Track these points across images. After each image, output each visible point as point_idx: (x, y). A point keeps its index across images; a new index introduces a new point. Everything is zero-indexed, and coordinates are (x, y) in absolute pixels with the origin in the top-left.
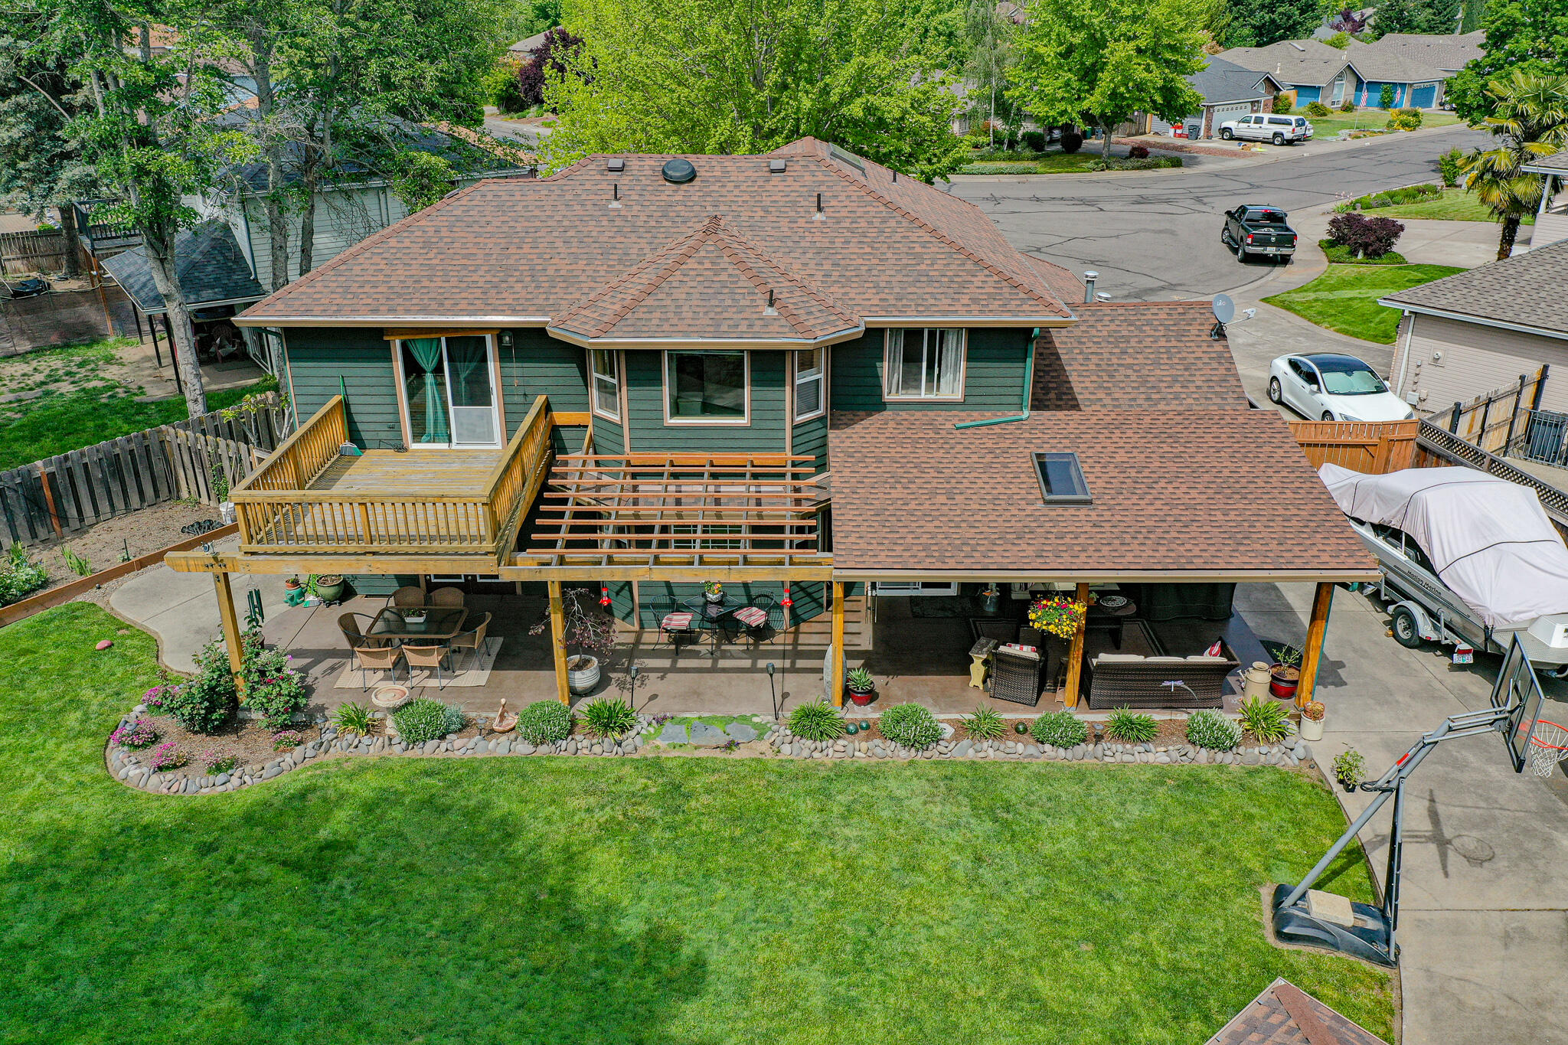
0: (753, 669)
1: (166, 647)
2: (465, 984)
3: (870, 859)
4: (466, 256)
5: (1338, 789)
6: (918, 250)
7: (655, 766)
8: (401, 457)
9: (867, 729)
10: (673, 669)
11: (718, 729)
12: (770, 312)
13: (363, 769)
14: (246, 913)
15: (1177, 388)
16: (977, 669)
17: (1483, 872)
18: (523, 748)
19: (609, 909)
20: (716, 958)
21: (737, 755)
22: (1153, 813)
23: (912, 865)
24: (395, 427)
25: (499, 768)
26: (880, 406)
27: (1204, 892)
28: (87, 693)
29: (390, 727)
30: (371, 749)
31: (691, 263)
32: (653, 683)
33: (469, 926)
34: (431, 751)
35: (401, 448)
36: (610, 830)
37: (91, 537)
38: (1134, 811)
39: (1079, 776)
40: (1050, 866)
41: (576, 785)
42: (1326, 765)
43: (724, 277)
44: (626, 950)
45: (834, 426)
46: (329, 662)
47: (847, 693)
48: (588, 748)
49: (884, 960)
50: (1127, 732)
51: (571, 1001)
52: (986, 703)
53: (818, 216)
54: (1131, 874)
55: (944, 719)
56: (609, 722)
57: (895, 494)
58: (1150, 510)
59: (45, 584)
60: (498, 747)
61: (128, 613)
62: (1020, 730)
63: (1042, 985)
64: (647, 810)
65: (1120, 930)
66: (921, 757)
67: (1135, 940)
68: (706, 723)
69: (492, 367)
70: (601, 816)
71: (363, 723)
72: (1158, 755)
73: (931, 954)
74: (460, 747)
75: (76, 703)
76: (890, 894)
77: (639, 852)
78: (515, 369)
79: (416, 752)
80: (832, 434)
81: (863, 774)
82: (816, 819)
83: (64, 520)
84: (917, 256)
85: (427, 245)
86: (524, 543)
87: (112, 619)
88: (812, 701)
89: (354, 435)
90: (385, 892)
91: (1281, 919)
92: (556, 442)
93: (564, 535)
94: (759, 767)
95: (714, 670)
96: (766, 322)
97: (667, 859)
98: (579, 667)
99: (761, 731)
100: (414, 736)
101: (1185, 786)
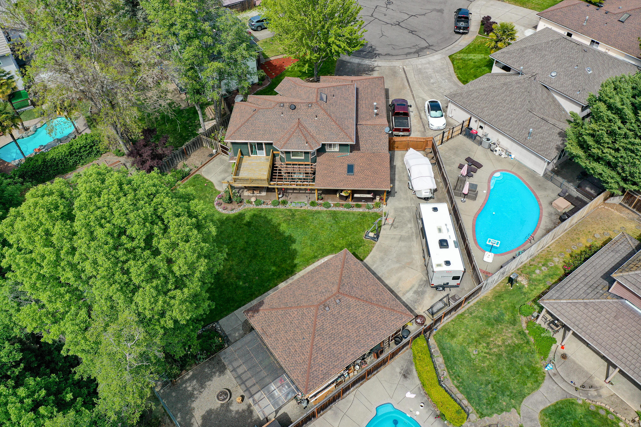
0: (305, 193)
1: (215, 185)
2: (269, 241)
3: (318, 226)
5: (383, 216)
6: (332, 127)
7: (290, 210)
8: (250, 158)
9: (321, 204)
10: (293, 193)
11: (299, 204)
12: (307, 145)
13: (251, 210)
14: (242, 231)
16: (338, 195)
18: (272, 207)
19: (284, 232)
20: (298, 239)
21: (302, 208)
22: (356, 220)
23: (323, 227)
24: (249, 153)
25: (270, 210)
26: (326, 152)
27: (358, 231)
28: (207, 195)
29: (253, 203)
30: (251, 206)
31: (295, 134)
32: (290, 196)
33: (269, 234)
34: (260, 207)
35: (249, 156)
36: (285, 221)
37: (192, 156)
38: (354, 219)
39: (349, 213)
40: (340, 228)
41: (280, 213)
42: (384, 211)
43: (300, 137)
44: (287, 237)
45: (318, 156)
46: (242, 190)
47: (318, 199)
48: (281, 207)
49: (317, 240)
50: (358, 206)
51: (282, 244)
52: (338, 200)
53: (316, 119)
54: (350, 229)
55: (332, 203)
56: (284, 203)
57: (325, 172)
58: (362, 176)
59: (191, 170)
60: (269, 207)
61: (207, 177)
62: (342, 205)
63: (335, 243)
64: (289, 218)
65: (346, 236)
66: (328, 210)
67: (347, 238)
68: (298, 203)
69: (264, 146)
70: (284, 219)
71: (249, 202)
72: (361, 210)
73: (323, 239)
74: (263, 207)
75: (207, 197)
76: (319, 231)
77: (289, 224)
78: (267, 146)
79: (257, 207)
80: (317, 158)
81: (319, 212)
82: (311, 220)
83: (187, 154)
86: (271, 181)
87: (204, 178)
88: (313, 200)
89: (242, 154)
90: (258, 229)
91: (366, 236)
92: (274, 156)
93: (277, 177)
94: (305, 211)
95: (299, 193)
96: (306, 147)
97: (292, 225)
98: (279, 194)
99: (306, 204)
100: (257, 205)
101: (363, 215)
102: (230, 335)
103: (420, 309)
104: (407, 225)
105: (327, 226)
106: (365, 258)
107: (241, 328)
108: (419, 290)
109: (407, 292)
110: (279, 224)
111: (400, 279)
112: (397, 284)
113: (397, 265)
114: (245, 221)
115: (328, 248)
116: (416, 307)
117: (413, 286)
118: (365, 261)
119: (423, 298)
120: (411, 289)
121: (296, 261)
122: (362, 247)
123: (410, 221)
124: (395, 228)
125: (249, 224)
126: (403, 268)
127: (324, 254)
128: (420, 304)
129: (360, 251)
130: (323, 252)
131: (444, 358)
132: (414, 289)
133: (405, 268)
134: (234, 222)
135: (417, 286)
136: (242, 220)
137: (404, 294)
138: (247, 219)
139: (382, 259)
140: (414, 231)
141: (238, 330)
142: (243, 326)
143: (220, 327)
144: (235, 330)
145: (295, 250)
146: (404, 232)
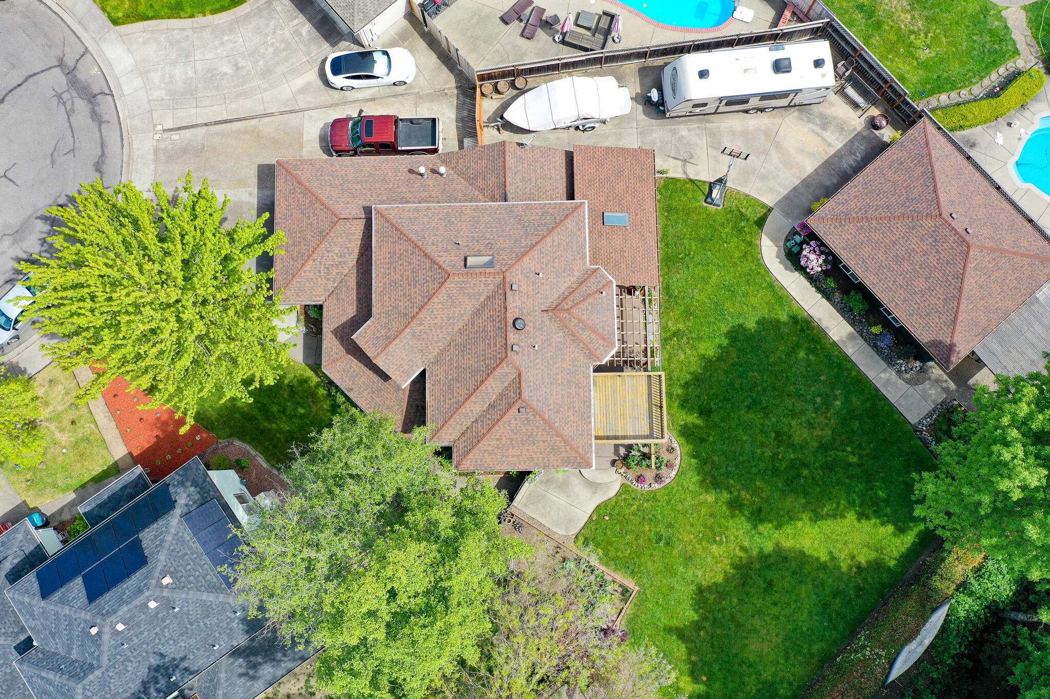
4: (563, 398)
5: (665, 175)
6: (556, 243)
7: (666, 340)
15: (546, 168)
17: (695, 156)
19: (720, 345)
41: (675, 358)
43: (590, 307)
53: (541, 275)
58: (629, 198)
61: (583, 522)
64: (685, 340)
65: (721, 238)
67: (724, 235)
70: (688, 350)
73: (730, 277)
84: (559, 244)
85: (558, 412)
87: (587, 525)
96: (607, 294)
102: (933, 401)
103: (854, 122)
104: (683, 137)
105: (700, 271)
106: (764, 205)
107: (921, 387)
108: (819, 123)
109: (824, 140)
110: (703, 357)
111: (801, 151)
112: (810, 155)
113: (774, 153)
114: (699, 422)
115: (747, 266)
116: (851, 128)
117: (813, 131)
118: (771, 205)
119: (834, 118)
120: (818, 134)
121: (784, 317)
122: (743, 210)
123: (674, 132)
124: (692, 157)
125: (705, 412)
126: (777, 145)
127: (763, 272)
128: (845, 123)
129: (753, 214)
130: (759, 273)
131: (939, 92)
132: (818, 129)
133: (777, 143)
134: (702, 440)
135: (811, 125)
136: (696, 426)
137: (829, 145)
138: (693, 419)
139: (764, 178)
140: (696, 126)
141: (924, 390)
142: (916, 384)
143: (925, 418)
144: (925, 396)
145: (758, 323)
146: (699, 142)
